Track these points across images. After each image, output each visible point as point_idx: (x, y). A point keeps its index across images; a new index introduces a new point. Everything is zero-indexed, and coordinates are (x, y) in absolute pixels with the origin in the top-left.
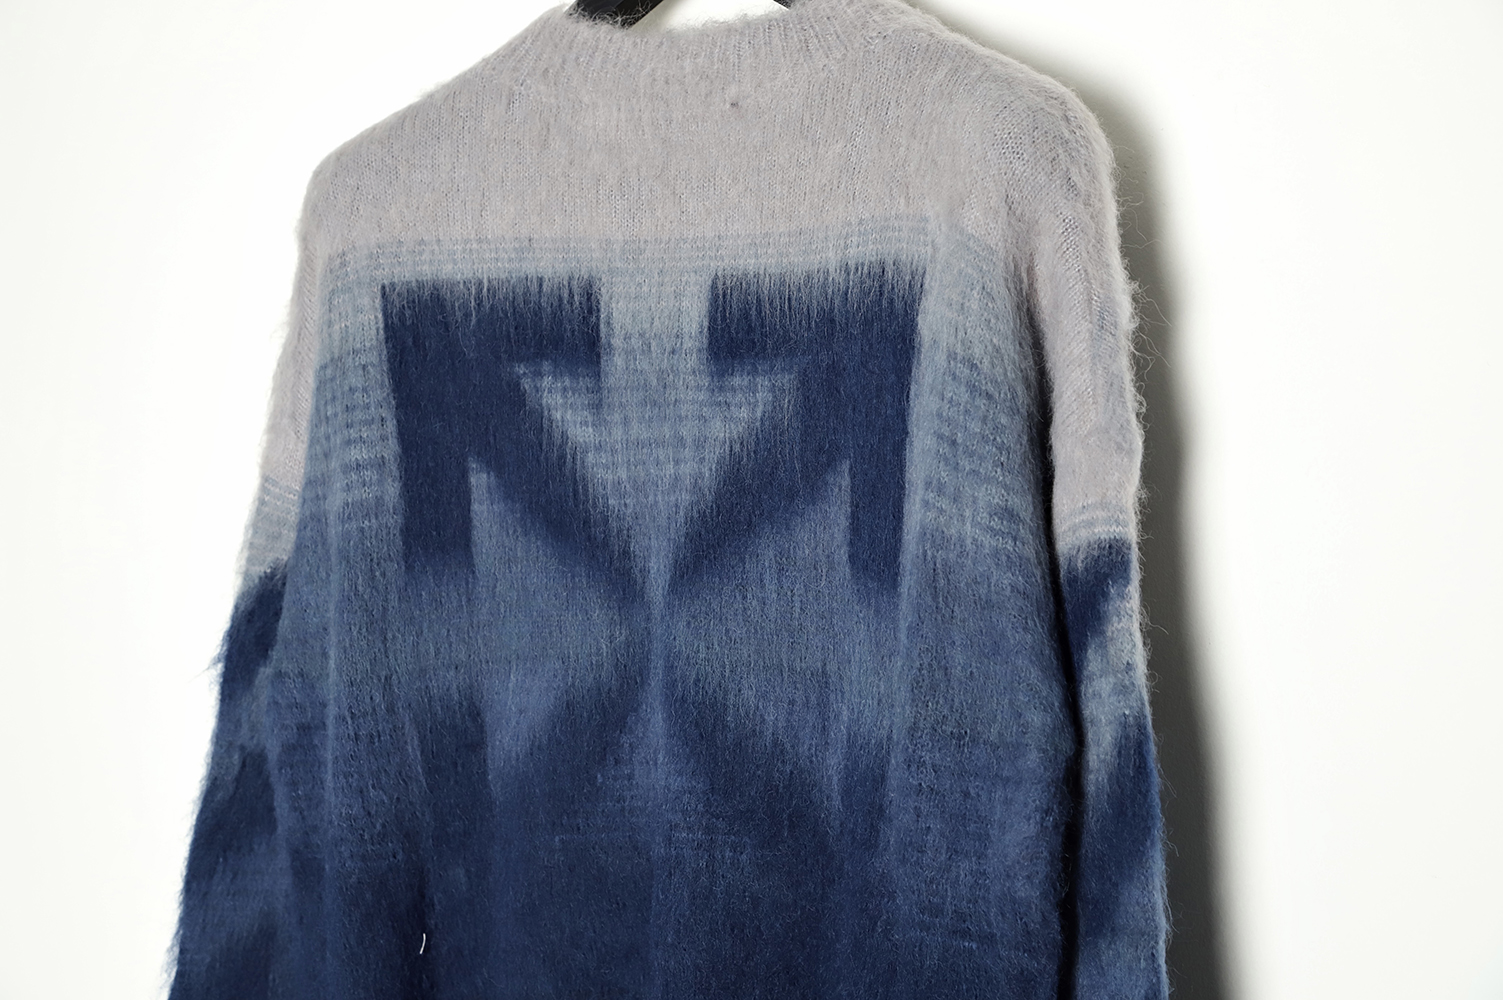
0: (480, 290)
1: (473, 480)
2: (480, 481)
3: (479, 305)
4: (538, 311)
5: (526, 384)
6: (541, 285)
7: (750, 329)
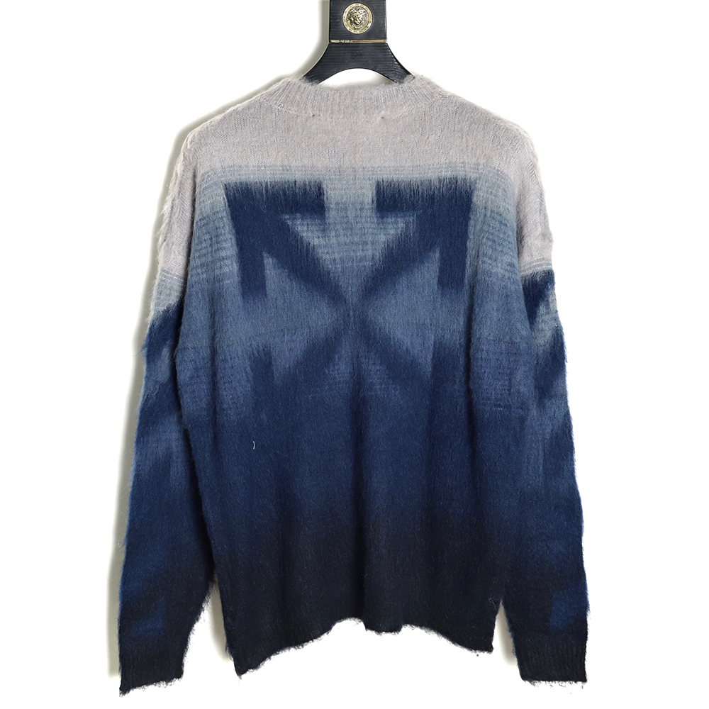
0: (267, 186)
1: (265, 261)
2: (269, 262)
3: (267, 191)
4: (295, 194)
5: (289, 223)
6: (295, 184)
7: (395, 201)
